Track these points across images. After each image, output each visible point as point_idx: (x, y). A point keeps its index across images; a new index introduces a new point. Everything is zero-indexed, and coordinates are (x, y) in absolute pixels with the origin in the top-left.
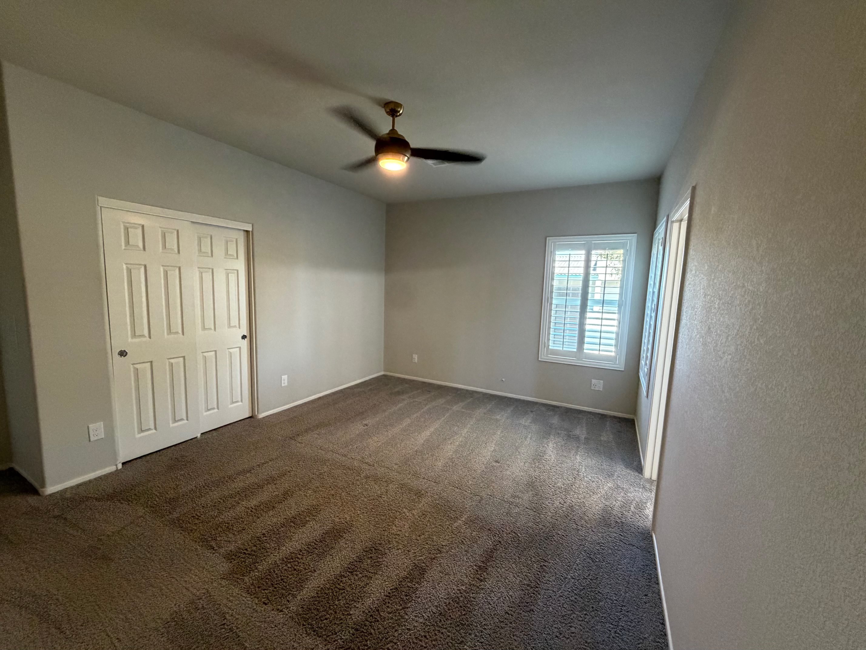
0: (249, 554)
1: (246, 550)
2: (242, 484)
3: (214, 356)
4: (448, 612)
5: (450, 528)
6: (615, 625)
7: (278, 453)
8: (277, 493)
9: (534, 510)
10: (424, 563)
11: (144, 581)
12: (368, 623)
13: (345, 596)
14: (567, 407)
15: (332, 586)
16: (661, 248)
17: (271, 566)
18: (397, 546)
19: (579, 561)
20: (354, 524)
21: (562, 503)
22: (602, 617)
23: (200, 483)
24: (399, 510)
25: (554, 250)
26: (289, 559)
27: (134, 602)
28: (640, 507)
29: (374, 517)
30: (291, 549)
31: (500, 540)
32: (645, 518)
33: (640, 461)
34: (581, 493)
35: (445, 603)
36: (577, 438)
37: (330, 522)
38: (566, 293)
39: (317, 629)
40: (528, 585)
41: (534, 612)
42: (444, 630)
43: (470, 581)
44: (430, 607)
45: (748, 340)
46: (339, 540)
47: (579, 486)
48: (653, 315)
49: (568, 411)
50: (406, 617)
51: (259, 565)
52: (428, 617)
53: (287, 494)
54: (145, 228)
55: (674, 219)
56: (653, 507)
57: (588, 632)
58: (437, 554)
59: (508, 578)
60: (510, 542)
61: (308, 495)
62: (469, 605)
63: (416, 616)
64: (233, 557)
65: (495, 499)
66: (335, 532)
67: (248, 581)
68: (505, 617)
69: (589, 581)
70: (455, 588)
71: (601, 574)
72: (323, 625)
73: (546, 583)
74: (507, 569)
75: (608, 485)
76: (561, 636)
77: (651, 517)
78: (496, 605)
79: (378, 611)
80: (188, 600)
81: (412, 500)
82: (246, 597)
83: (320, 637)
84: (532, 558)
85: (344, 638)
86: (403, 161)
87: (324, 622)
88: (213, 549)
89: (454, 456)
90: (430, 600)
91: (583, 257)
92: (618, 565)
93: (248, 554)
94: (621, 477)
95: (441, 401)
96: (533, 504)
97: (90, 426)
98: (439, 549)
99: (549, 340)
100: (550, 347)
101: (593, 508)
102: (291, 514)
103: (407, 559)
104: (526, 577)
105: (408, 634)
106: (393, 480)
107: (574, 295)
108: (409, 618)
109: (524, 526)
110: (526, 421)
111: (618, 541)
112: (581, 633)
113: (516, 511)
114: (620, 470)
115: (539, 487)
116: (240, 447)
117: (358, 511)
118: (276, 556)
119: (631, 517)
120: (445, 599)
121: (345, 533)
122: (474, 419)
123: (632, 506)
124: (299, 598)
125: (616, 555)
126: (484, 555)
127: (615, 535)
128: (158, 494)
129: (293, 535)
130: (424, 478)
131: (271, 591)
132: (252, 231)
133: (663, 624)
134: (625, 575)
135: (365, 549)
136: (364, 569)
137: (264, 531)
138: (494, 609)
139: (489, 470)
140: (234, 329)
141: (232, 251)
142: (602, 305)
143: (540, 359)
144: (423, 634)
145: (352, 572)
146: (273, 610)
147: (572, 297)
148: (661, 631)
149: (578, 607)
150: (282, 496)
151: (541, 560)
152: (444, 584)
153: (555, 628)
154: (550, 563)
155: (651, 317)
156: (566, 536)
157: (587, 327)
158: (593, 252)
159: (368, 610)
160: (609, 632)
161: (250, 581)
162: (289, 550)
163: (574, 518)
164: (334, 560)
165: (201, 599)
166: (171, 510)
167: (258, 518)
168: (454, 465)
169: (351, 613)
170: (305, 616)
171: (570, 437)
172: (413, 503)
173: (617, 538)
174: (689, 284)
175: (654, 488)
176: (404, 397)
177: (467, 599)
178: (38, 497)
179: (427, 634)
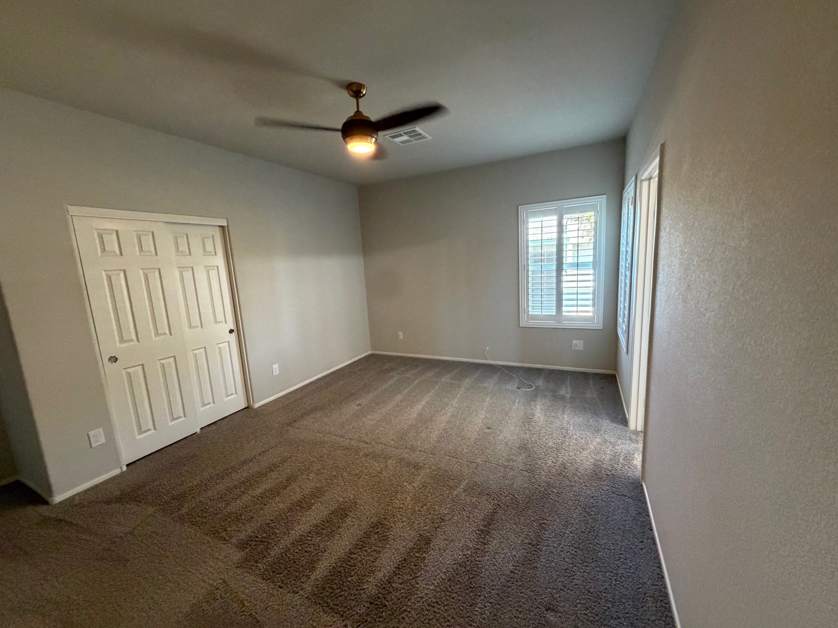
0: (261, 541)
1: (257, 537)
2: (246, 474)
3: (204, 353)
4: (457, 577)
5: (450, 496)
6: (615, 574)
7: (277, 440)
8: (281, 480)
9: (529, 471)
10: (428, 532)
11: (161, 577)
12: (381, 595)
13: (357, 572)
14: (550, 368)
15: (344, 564)
16: (631, 207)
17: (282, 551)
18: (401, 519)
19: (575, 516)
20: (358, 501)
21: (554, 462)
22: (602, 567)
23: (205, 477)
24: (400, 484)
25: (527, 218)
26: (299, 542)
27: (153, 599)
28: (628, 458)
29: (376, 493)
30: (300, 532)
31: (499, 503)
32: (633, 468)
33: (625, 415)
34: (572, 450)
35: (453, 569)
36: (563, 398)
37: (335, 502)
38: (541, 259)
39: (333, 606)
40: (530, 544)
41: (537, 568)
42: (455, 594)
43: (474, 545)
44: (439, 574)
45: (732, 297)
46: (346, 518)
47: (569, 443)
48: (628, 273)
49: (552, 372)
50: (417, 586)
51: (271, 551)
52: (438, 584)
53: (290, 480)
54: (119, 233)
55: (643, 178)
56: (641, 457)
57: (590, 582)
58: (440, 523)
59: (510, 538)
60: (509, 504)
61: (311, 478)
62: (476, 569)
63: (426, 584)
64: (245, 545)
65: (490, 464)
66: (341, 511)
67: (261, 567)
68: (511, 576)
69: (587, 534)
70: (461, 553)
71: (597, 526)
72: (338, 602)
73: (547, 540)
74: (508, 530)
75: (597, 440)
76: (565, 589)
77: (639, 467)
78: (502, 566)
79: (389, 583)
80: (206, 592)
81: (411, 473)
82: (262, 583)
83: (337, 613)
84: (531, 517)
85: (360, 612)
86: (371, 143)
87: (340, 598)
88: (225, 540)
89: (447, 427)
90: (438, 568)
91: (555, 223)
92: (613, 515)
93: (259, 541)
94: (608, 431)
95: (429, 374)
96: (527, 466)
97: (89, 433)
98: (442, 517)
99: (528, 306)
100: (530, 313)
101: (584, 464)
102: (296, 498)
103: (412, 530)
104: (527, 536)
105: (421, 602)
106: (391, 455)
107: (548, 260)
108: (420, 587)
109: (520, 488)
110: (511, 386)
111: (611, 493)
112: (584, 584)
113: (512, 474)
114: (606, 424)
115: (531, 449)
116: (240, 438)
117: (361, 490)
118: (286, 540)
119: (621, 469)
120: (452, 565)
121: (350, 512)
122: (463, 389)
123: (621, 458)
124: (313, 578)
125: (609, 506)
126: (485, 519)
127: (608, 488)
128: (165, 492)
129: (301, 518)
130: (421, 451)
131: (285, 574)
132: (228, 226)
133: (660, 567)
134: (620, 525)
135: (372, 525)
136: (372, 544)
137: (271, 518)
138: (499, 570)
139: (482, 436)
140: (221, 324)
141: (209, 248)
142: (576, 268)
143: (521, 326)
144: (434, 601)
145: (361, 548)
146: (289, 592)
147: (547, 262)
148: (658, 574)
149: (578, 560)
150: (285, 482)
151: (539, 518)
152: (450, 551)
153: (559, 582)
154: (548, 520)
155: (626, 275)
156: (561, 493)
157: (565, 291)
158: (565, 216)
159: (380, 583)
160: (610, 580)
161: (263, 567)
162: (299, 533)
163: (567, 475)
164: (343, 538)
165: (218, 589)
166: (180, 507)
167: (265, 505)
168: (448, 436)
169: (364, 587)
170: (320, 595)
171: (557, 398)
172: (412, 476)
173: (610, 491)
174: (664, 242)
175: (641, 439)
176: (394, 373)
177: (473, 563)
178: (48, 506)
179: (438, 600)
